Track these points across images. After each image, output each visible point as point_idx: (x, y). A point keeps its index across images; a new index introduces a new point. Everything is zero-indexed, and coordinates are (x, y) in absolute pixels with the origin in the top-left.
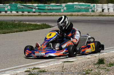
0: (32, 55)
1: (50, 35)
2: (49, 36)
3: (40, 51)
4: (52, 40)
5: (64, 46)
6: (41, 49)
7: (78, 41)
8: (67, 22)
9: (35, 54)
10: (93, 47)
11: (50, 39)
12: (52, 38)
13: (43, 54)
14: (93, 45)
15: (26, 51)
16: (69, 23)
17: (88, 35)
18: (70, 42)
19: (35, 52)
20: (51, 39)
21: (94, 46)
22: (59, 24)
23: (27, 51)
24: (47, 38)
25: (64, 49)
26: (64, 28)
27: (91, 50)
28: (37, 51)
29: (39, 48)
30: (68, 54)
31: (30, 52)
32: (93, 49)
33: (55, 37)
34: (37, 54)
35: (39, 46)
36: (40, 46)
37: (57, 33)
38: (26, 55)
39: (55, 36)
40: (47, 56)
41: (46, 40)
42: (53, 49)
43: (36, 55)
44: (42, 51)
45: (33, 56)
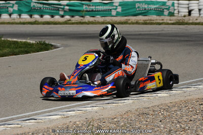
0: (54, 94)
1: (86, 59)
2: (83, 61)
3: (68, 87)
4: (88, 67)
5: (109, 78)
6: (69, 83)
7: (134, 70)
8: (116, 36)
9: (59, 92)
10: (159, 79)
11: (84, 65)
12: (89, 64)
13: (73, 92)
14: (159, 77)
15: (44, 87)
16: (119, 38)
17: (151, 58)
18: (120, 71)
19: (59, 88)
20: (86, 66)
21: (161, 78)
22: (102, 39)
23: (46, 87)
24: (79, 63)
25: (108, 84)
26: (110, 46)
27: (157, 85)
28: (61, 87)
29: (66, 81)
30: (116, 92)
31: (51, 89)
32: (160, 83)
33: (93, 63)
34: (62, 92)
35: (65, 79)
36: (67, 78)
37: (97, 55)
38: (44, 93)
39: (93, 61)
40: (80, 95)
41: (78, 69)
42: (89, 84)
43: (60, 94)
44: (71, 88)
45: (55, 96)
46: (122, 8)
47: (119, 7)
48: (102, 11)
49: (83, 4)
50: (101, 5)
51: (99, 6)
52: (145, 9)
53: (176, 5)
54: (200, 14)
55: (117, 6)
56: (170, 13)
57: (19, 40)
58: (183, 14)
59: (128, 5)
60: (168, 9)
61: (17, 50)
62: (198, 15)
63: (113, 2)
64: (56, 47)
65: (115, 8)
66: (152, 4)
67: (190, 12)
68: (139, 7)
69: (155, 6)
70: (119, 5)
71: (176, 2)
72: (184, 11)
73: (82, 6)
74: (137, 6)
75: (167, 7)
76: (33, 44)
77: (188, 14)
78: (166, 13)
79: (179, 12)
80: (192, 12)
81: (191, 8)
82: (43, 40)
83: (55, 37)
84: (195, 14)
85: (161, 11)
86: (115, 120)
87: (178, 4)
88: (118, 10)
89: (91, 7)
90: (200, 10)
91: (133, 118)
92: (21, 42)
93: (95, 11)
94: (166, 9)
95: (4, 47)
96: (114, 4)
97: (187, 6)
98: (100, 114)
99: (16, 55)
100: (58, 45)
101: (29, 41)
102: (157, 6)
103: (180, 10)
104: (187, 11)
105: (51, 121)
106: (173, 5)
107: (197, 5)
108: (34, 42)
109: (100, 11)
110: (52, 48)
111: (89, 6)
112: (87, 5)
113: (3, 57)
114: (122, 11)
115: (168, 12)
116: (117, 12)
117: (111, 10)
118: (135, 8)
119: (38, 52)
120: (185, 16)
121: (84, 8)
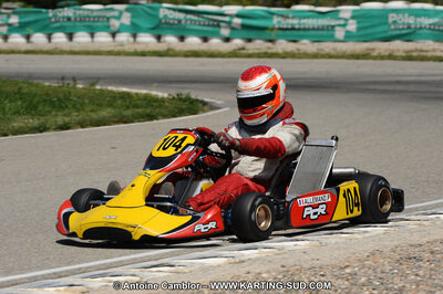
46: (358, 23)
47: (351, 22)
48: (313, 29)
49: (273, 14)
50: (312, 17)
51: (308, 17)
52: (409, 27)
55: (346, 20)
57: (133, 91)
59: (371, 17)
61: (128, 113)
63: (339, 11)
64: (213, 107)
65: (342, 22)
66: (425, 16)
68: (395, 22)
69: (430, 21)
70: (353, 17)
73: (272, 18)
74: (390, 20)
76: (163, 100)
83: (211, 85)
86: (348, 271)
89: (290, 21)
91: (388, 268)
92: (137, 94)
93: (299, 29)
95: (100, 105)
96: (341, 15)
98: (313, 256)
99: (126, 123)
101: (154, 93)
102: (436, 20)
105: (205, 269)
108: (166, 95)
109: (309, 29)
110: (206, 108)
111: (286, 17)
112: (282, 16)
113: (98, 126)
114: (359, 29)
116: (347, 32)
117: (333, 27)
119: (174, 116)
121: (275, 21)
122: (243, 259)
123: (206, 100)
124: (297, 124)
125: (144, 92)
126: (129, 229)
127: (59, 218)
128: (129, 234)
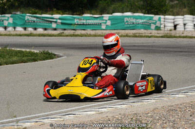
46: (111, 22)
47: (108, 21)
48: (92, 24)
49: (75, 18)
50: (92, 19)
51: (90, 19)
52: (133, 24)
53: (162, 20)
54: (185, 29)
55: (106, 21)
56: (156, 27)
57: (24, 50)
58: (169, 28)
59: (117, 19)
60: (155, 23)
61: (25, 58)
62: (183, 29)
63: (103, 17)
64: (59, 56)
65: (104, 22)
66: (140, 19)
67: (175, 27)
68: (127, 21)
69: (143, 21)
70: (109, 20)
71: (162, 17)
72: (170, 26)
73: (74, 20)
74: (125, 21)
75: (154, 22)
76: (37, 53)
77: (173, 28)
78: (153, 27)
79: (165, 26)
80: (178, 27)
81: (176, 23)
82: (46, 50)
84: (180, 28)
85: (148, 25)
87: (164, 19)
88: (107, 24)
89: (82, 21)
90: (185, 25)
91: (165, 114)
92: (26, 51)
93: (86, 25)
94: (153, 23)
95: (12, 56)
96: (104, 18)
97: (173, 21)
99: (24, 63)
100: (61, 54)
101: (33, 51)
102: (145, 20)
103: (166, 25)
104: (173, 25)
106: (160, 19)
107: (182, 20)
109: (90, 24)
110: (56, 57)
111: (80, 19)
112: (79, 19)
113: (13, 64)
114: (112, 24)
115: (155, 26)
116: (107, 25)
117: (100, 23)
118: (124, 22)
119: (44, 60)
120: (171, 30)
121: (76, 21)
122: (102, 112)
123: (55, 53)
124: (127, 55)
125: (28, 50)
126: (79, 95)
127: (44, 91)
128: (79, 97)
